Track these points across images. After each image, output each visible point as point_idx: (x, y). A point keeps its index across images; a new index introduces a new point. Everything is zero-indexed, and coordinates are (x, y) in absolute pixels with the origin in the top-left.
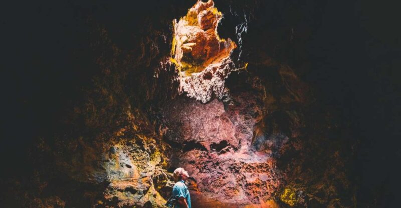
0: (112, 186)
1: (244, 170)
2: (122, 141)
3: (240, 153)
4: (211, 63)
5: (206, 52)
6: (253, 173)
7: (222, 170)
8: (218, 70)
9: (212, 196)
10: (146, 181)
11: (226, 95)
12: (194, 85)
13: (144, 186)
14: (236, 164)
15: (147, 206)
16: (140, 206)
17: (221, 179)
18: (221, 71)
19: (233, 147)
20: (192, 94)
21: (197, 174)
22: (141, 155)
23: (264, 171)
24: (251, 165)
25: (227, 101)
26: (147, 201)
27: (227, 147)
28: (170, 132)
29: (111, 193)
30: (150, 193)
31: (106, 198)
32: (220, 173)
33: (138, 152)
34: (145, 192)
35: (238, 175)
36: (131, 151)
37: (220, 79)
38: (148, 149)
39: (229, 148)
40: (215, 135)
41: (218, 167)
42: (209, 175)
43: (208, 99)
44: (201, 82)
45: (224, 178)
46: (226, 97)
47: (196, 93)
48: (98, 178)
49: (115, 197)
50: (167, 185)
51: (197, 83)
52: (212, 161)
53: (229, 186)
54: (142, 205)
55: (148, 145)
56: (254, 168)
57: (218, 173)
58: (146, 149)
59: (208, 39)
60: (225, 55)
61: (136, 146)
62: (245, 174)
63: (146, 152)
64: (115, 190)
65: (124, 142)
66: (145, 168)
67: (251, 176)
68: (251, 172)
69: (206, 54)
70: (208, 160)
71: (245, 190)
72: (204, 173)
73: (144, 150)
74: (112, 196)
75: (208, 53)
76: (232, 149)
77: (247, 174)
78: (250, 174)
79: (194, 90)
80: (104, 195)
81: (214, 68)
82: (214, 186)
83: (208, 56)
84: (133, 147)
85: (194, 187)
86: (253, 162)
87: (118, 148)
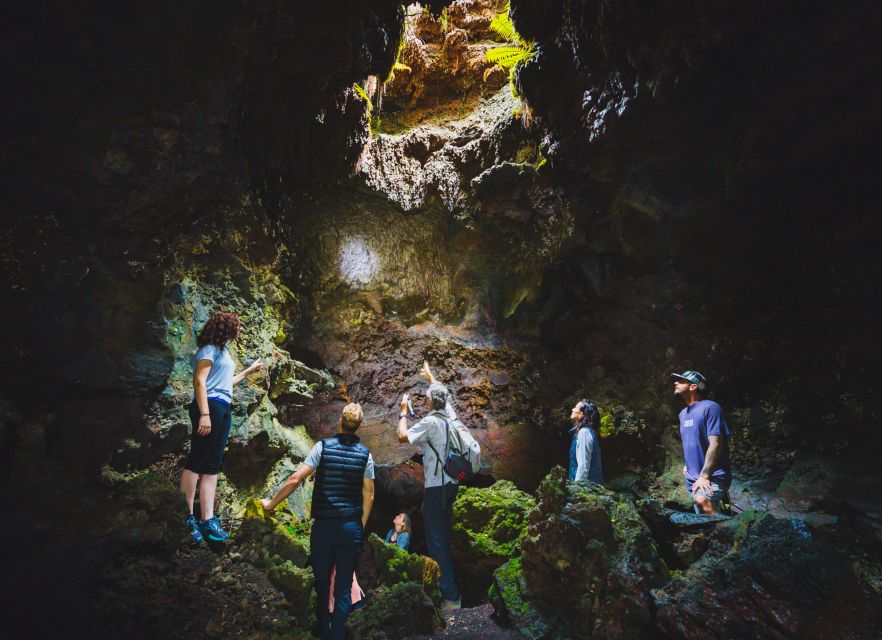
0: (172, 394)
1: (460, 361)
2: (195, 270)
3: (460, 328)
4: (420, 121)
5: (412, 93)
6: (480, 367)
7: (405, 357)
8: (448, 146)
9: (378, 413)
10: (258, 379)
11: (463, 206)
12: (385, 164)
13: (252, 392)
14: (438, 347)
15: (255, 444)
16: (240, 444)
17: (401, 376)
18: (458, 150)
19: (441, 312)
20: (377, 181)
21: (352, 364)
22: (244, 313)
23: (503, 367)
24: (475, 352)
25: (463, 217)
26: (259, 431)
27: (425, 311)
28: (291, 257)
29: (165, 416)
30: (263, 410)
31: (153, 429)
32: (400, 364)
33: (234, 304)
34: (251, 409)
35: (444, 371)
36: (219, 301)
37: (452, 167)
38: (261, 299)
39: (429, 312)
40: (395, 280)
41: (398, 351)
42: (378, 367)
43: (417, 202)
44: (398, 159)
45: (406, 374)
46: (463, 210)
47: (390, 183)
48: (148, 375)
49: (180, 425)
50: (293, 389)
51: (391, 159)
52: (383, 337)
53: (417, 392)
54: (245, 443)
55: (262, 288)
56: (480, 359)
57: (396, 362)
58: (256, 297)
59: (427, 65)
60: (454, 114)
61: (233, 287)
62: (461, 370)
63: (256, 306)
64: (177, 407)
65: (198, 273)
66: (255, 346)
67: (474, 375)
68: (476, 366)
69: (411, 96)
70: (376, 333)
71: (457, 401)
72: (369, 362)
73: (250, 299)
74: (170, 423)
75: (416, 95)
76: (437, 315)
77: (467, 370)
78: (474, 370)
79: (384, 174)
80: (144, 422)
81: (432, 136)
82: (386, 391)
83: (414, 102)
84: (224, 289)
85: (343, 393)
86: (482, 348)
87: (190, 290)
